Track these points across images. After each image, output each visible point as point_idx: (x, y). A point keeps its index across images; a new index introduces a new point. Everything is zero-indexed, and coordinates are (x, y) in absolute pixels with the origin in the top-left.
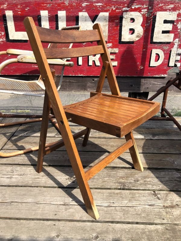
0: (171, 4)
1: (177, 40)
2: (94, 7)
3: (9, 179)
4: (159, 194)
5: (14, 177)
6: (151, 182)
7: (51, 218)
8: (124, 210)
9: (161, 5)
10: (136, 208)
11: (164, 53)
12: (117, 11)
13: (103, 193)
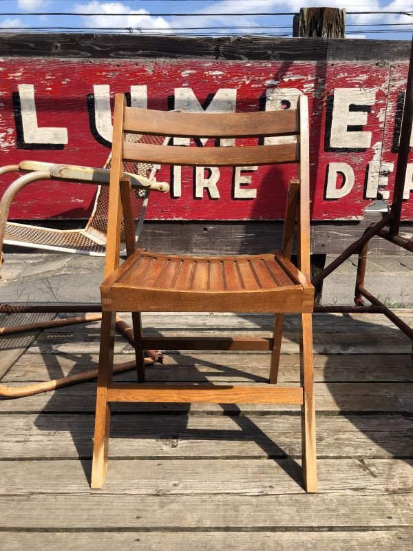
0: (363, 73)
1: (379, 144)
2: (206, 77)
3: (22, 443)
4: (374, 465)
5: (32, 438)
6: (351, 441)
7: (128, 525)
8: (297, 501)
9: (342, 75)
10: (325, 496)
11: (354, 171)
12: (253, 86)
13: (245, 467)
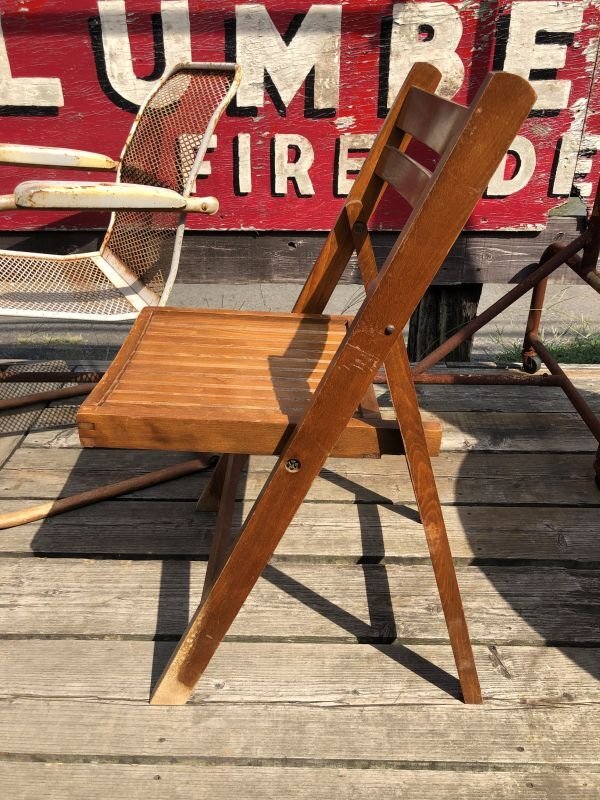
1: (582, 101)
3: (7, 609)
4: (509, 656)
5: (22, 601)
6: (482, 613)
7: (148, 752)
8: (390, 716)
10: (431, 710)
11: (536, 149)
13: (321, 657)
